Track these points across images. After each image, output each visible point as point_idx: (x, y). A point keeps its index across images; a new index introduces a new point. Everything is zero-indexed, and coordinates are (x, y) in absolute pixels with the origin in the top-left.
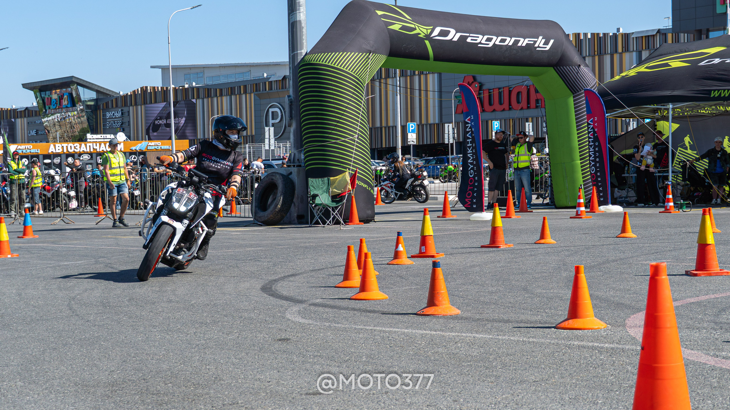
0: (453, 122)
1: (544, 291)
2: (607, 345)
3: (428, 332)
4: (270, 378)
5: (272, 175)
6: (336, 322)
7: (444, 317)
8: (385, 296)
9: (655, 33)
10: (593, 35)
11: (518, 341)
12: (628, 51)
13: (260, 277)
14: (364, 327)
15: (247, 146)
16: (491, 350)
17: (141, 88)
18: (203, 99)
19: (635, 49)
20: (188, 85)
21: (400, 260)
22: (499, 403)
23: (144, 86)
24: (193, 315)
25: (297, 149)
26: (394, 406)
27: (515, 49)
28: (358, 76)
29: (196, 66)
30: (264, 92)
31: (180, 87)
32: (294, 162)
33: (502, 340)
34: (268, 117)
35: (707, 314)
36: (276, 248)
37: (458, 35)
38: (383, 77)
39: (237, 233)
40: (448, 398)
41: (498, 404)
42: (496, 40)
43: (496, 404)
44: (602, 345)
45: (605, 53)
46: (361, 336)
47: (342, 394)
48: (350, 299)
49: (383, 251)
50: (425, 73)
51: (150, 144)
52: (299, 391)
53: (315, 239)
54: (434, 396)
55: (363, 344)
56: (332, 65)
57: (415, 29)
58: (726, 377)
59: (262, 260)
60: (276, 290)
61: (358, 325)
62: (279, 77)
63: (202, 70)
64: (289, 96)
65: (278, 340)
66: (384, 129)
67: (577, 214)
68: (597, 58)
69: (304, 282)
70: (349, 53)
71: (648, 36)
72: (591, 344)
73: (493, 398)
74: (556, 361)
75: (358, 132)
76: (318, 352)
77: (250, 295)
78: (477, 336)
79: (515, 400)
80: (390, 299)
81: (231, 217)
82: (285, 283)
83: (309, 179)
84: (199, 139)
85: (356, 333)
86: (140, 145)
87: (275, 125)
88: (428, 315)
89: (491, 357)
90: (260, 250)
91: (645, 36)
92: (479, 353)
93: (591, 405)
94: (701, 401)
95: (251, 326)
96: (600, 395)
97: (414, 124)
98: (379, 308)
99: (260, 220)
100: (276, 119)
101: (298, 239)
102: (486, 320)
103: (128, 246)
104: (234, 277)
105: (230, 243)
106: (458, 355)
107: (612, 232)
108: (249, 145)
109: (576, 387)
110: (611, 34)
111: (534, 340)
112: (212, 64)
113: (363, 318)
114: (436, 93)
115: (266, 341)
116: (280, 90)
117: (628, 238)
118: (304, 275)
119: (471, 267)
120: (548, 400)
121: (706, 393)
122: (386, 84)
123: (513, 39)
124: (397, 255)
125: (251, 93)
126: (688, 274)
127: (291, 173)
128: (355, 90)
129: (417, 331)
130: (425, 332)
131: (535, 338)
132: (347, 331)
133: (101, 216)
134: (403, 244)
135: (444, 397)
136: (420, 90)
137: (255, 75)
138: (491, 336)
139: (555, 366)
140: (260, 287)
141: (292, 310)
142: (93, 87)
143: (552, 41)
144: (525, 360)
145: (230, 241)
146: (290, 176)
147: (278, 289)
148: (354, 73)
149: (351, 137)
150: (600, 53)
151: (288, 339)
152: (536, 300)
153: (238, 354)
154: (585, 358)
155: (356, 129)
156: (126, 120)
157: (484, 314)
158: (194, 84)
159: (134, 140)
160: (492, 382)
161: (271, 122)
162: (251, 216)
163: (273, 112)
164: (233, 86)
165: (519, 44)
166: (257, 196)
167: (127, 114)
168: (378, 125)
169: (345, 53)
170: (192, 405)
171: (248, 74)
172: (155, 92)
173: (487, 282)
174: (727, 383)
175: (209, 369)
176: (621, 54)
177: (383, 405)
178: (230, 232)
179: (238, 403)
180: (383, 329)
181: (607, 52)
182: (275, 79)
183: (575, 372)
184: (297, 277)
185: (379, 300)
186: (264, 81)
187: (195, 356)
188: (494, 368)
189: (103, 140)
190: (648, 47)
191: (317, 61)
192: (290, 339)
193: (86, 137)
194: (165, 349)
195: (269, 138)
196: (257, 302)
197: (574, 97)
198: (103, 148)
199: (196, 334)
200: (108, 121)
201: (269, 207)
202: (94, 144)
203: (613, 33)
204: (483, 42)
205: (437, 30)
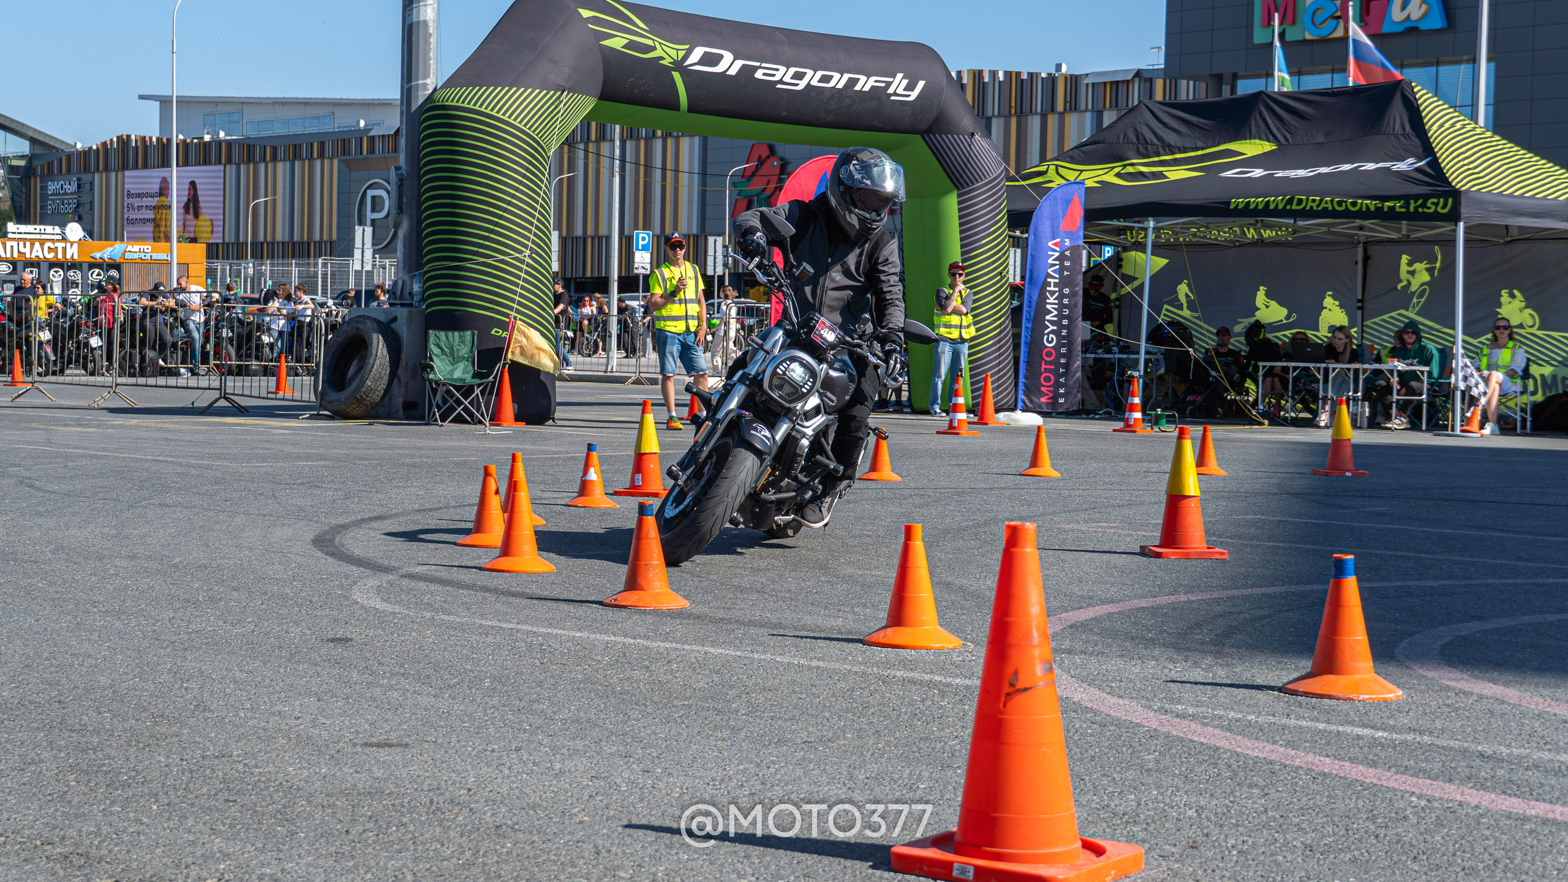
0: (725, 233)
1: (860, 572)
2: (958, 681)
3: (618, 639)
4: (300, 712)
5: (358, 322)
6: (445, 612)
7: (657, 612)
8: (552, 567)
9: (1130, 77)
10: (1008, 74)
11: (788, 664)
12: (1075, 109)
13: (315, 519)
14: (498, 624)
15: (320, 261)
16: (735, 678)
17: (118, 138)
18: (238, 165)
19: (1090, 107)
20: (210, 136)
21: (590, 498)
22: (730, 778)
23: (125, 134)
24: (172, 584)
25: (410, 271)
26: (527, 774)
27: (848, 97)
28: (537, 135)
29: (227, 100)
30: (359, 157)
31: (192, 139)
32: (401, 297)
33: (759, 661)
34: (363, 206)
35: (1165, 631)
36: (355, 464)
37: (739, 64)
38: (593, 138)
39: (282, 431)
40: (634, 766)
41: (726, 780)
42: (812, 77)
43: (723, 780)
44: (949, 680)
45: (1031, 112)
46: (488, 640)
47: (432, 747)
48: (480, 569)
49: (562, 480)
50: (675, 134)
51: (130, 248)
52: (352, 737)
53: (433, 449)
54: (609, 760)
55: (489, 655)
56: (488, 111)
57: (654, 49)
58: (1174, 751)
59: (324, 485)
60: (342, 545)
61: (487, 619)
62: (389, 128)
63: (239, 107)
64: (398, 168)
65: (328, 640)
66: (589, 241)
67: (951, 426)
68: (1014, 121)
70: (522, 89)
71: (1117, 82)
72: (927, 677)
73: (720, 770)
74: (855, 705)
75: (530, 244)
76: (402, 666)
77: (290, 553)
78: (712, 650)
80: (559, 573)
81: (276, 399)
82: (360, 533)
83: (431, 332)
84: (228, 244)
85: (481, 634)
86: (110, 249)
87: (377, 222)
88: (625, 607)
89: (730, 693)
90: (324, 466)
91: (1111, 83)
92: (710, 683)
93: (905, 791)
94: (1116, 794)
95: (280, 612)
96: (926, 774)
97: (648, 235)
98: (534, 590)
99: (331, 409)
100: (380, 211)
101: (400, 448)
102: (736, 621)
103: (68, 446)
104: (265, 515)
105: (266, 449)
106: (669, 685)
107: (1013, 464)
108: (324, 259)
109: (881, 758)
110: (1044, 75)
111: (821, 664)
112: (258, 98)
113: (499, 606)
114: (696, 176)
115: (306, 642)
116: (391, 155)
117: (1042, 478)
118: (401, 519)
120: (824, 779)
121: (1128, 780)
122: (598, 154)
123: (846, 76)
124: (584, 488)
125: (332, 159)
126: (1144, 552)
127: (395, 319)
128: (530, 163)
129: (598, 636)
130: (613, 638)
131: (824, 660)
132: (464, 630)
133: (20, 386)
134: (598, 468)
135: (626, 764)
136: (664, 169)
137: (341, 122)
138: (738, 653)
139: (849, 715)
140: (312, 537)
141: (366, 585)
142: (24, 131)
143: (921, 84)
144: (795, 701)
145: (267, 445)
146: (393, 326)
147: (345, 543)
148: (530, 129)
149: (517, 255)
150: (1021, 112)
151: (347, 640)
152: (841, 588)
153: (247, 663)
154: (911, 703)
155: (528, 239)
156: (85, 199)
157: (734, 611)
158: (222, 134)
159: (101, 240)
160: (724, 740)
161: (370, 215)
162: (313, 398)
163: (373, 198)
164: (297, 142)
165: (858, 88)
166: (328, 360)
167: (88, 187)
168: (579, 232)
169: (514, 89)
170: (143, 755)
171: (328, 121)
172: (145, 147)
174: (1173, 764)
175: (186, 689)
176: (1062, 114)
177: (506, 772)
178: (270, 428)
179: (231, 756)
180: (535, 629)
181: (1034, 111)
182: (381, 133)
183: (886, 728)
184: (385, 522)
185: (539, 574)
186: (360, 135)
187: (165, 663)
188: (732, 713)
189: (38, 237)
190: (1115, 105)
191: (458, 101)
192: (351, 640)
193: (6, 228)
194: (109, 647)
195: (363, 249)
196: (300, 566)
197: (959, 196)
198: (37, 252)
199: (174, 621)
200: (51, 200)
201: (350, 384)
202: (21, 244)
203: (1049, 74)
204: (787, 79)
205: (698, 52)
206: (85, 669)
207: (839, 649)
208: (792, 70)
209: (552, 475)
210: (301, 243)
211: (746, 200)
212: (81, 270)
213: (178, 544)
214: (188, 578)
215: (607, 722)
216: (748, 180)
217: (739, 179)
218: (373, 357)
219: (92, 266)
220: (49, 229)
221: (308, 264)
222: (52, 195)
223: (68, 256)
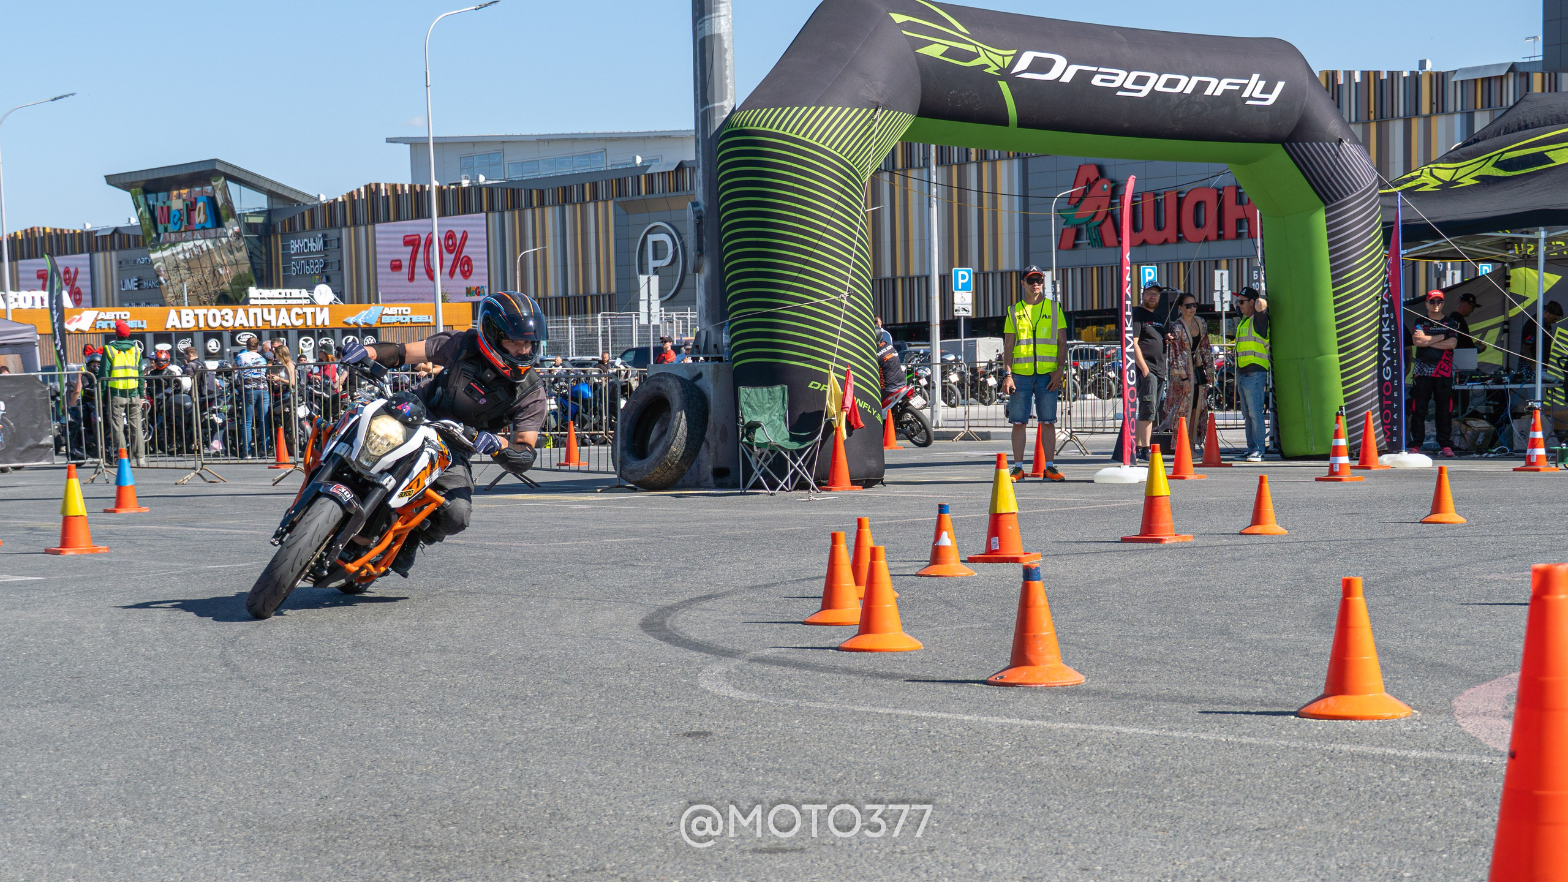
0: (1052, 267)
1: (1268, 637)
2: (1414, 753)
3: (1014, 721)
4: (671, 817)
5: (659, 380)
6: (808, 698)
7: (1049, 689)
8: (919, 644)
9: (1503, 73)
10: (1365, 74)
11: (1216, 741)
12: (1443, 111)
13: (638, 601)
14: (873, 709)
15: (599, 317)
16: (1159, 760)
17: (366, 187)
18: (502, 212)
19: (1459, 108)
20: (467, 182)
21: (944, 566)
22: (1183, 874)
23: (374, 182)
24: (494, 679)
25: (714, 321)
27: (1198, 103)
28: (850, 159)
29: (485, 140)
30: (637, 198)
31: (450, 184)
32: (706, 351)
33: (1182, 739)
34: (644, 253)
36: (669, 539)
37: (1073, 69)
38: (899, 167)
39: (580, 506)
40: (1069, 864)
42: (1157, 82)
44: (1404, 753)
45: (1392, 116)
46: (867, 727)
48: (838, 649)
49: (906, 548)
50: (992, 156)
51: (386, 311)
52: (737, 843)
53: (754, 519)
54: (1038, 859)
55: (872, 745)
56: (793, 135)
57: (977, 55)
59: (640, 564)
60: (675, 629)
61: (858, 704)
62: (669, 164)
63: (500, 146)
64: (695, 204)
65: (684, 735)
66: (899, 282)
67: (1332, 472)
68: (1373, 127)
69: (735, 613)
70: (830, 108)
71: (1489, 79)
72: (1378, 751)
73: (1169, 865)
74: (1304, 785)
75: (848, 285)
76: (775, 760)
77: (618, 639)
79: (1217, 869)
80: (927, 651)
81: (570, 471)
82: (692, 614)
83: (741, 388)
85: (856, 722)
86: (364, 313)
87: (660, 271)
88: (1013, 685)
89: (1158, 776)
90: (635, 543)
91: (1483, 79)
92: (1132, 767)
95: (623, 705)
97: (968, 272)
98: (903, 669)
99: (633, 479)
100: (663, 258)
101: (716, 520)
102: (1142, 697)
104: (580, 599)
105: (568, 527)
106: (1086, 771)
107: (1410, 510)
108: (604, 315)
109: (1350, 844)
110: (1406, 74)
111: (1253, 740)
112: (521, 136)
113: (868, 689)
114: (1017, 201)
115: (659, 737)
116: (672, 194)
117: (1446, 525)
118: (735, 597)
119: (1102, 582)
122: (905, 181)
123: (1195, 80)
124: (937, 555)
125: (606, 201)
127: (700, 376)
128: (843, 191)
129: (990, 719)
130: (1008, 720)
131: (1255, 736)
132: (836, 718)
133: (281, 468)
134: (951, 532)
136: (981, 195)
137: (615, 160)
138: (1155, 732)
139: (1301, 797)
140: (636, 620)
141: (712, 672)
142: (261, 183)
143: (1280, 85)
144: (1235, 783)
145: (567, 522)
146: (698, 383)
147: (678, 626)
148: (841, 153)
149: (834, 297)
150: (1382, 117)
151: (706, 734)
152: (1251, 654)
154: (1368, 780)
155: (846, 279)
156: (333, 258)
157: (1137, 685)
159: (352, 303)
160: (1164, 830)
161: (652, 264)
162: (611, 468)
163: (655, 243)
164: (566, 184)
165: (1208, 92)
166: (627, 424)
167: (335, 244)
168: (887, 273)
169: (822, 108)
170: (503, 871)
172: (397, 197)
173: (1139, 616)
175: (536, 795)
176: (1427, 118)
178: (566, 503)
180: (916, 713)
181: (1395, 115)
182: (660, 171)
183: (1347, 810)
184: (718, 601)
185: (904, 652)
186: (636, 173)
187: (505, 767)
188: (1166, 799)
189: (283, 302)
190: (1488, 105)
191: (758, 125)
192: (711, 733)
193: (247, 294)
194: (437, 752)
195: (649, 301)
196: (633, 653)
197: (1327, 212)
198: (283, 320)
199: (505, 720)
200: (295, 260)
201: (652, 450)
202: (266, 310)
203: (1412, 72)
204: (1128, 85)
205: (1027, 58)
206: (416, 778)
207: (1268, 723)
208: (1134, 75)
209: (893, 543)
210: (576, 298)
211: (1074, 230)
212: (333, 337)
213: (491, 634)
214: (510, 672)
215: (1026, 814)
216: (1076, 207)
217: (1065, 206)
218: (678, 419)
219: (346, 332)
220: (295, 292)
221: (586, 321)
222: (295, 255)
223: (319, 323)
